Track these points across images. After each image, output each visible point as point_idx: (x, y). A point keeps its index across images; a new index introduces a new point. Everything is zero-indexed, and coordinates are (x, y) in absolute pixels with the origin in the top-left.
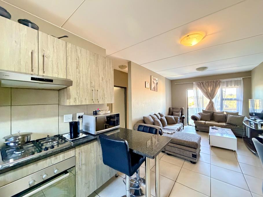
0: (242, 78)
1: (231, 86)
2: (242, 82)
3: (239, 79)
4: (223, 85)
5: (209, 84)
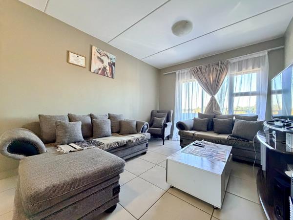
3: (261, 54)
4: (233, 70)
5: (210, 70)
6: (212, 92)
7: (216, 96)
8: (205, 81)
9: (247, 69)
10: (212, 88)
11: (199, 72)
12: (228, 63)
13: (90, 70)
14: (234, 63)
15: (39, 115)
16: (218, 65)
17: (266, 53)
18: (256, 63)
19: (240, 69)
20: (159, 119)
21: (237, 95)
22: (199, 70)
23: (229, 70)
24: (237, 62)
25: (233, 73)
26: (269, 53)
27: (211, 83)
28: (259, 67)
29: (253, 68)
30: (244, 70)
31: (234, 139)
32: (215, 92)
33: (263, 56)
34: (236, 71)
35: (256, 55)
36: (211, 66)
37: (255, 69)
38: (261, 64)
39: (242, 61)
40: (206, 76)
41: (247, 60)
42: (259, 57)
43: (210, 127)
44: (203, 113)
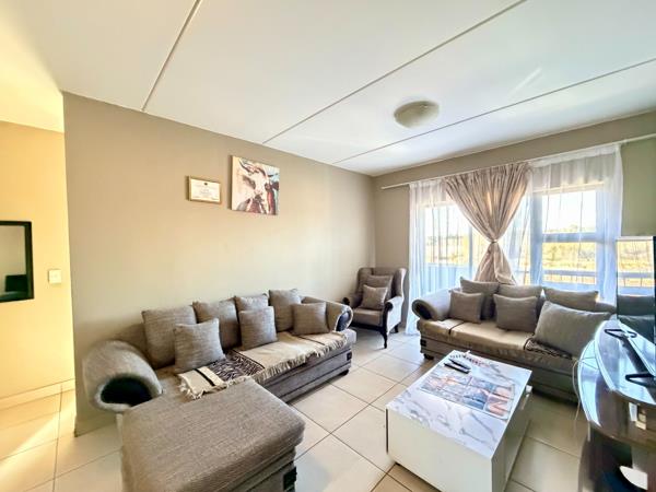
3: (604, 150)
4: (539, 183)
5: (485, 182)
6: (493, 234)
7: (503, 242)
8: (475, 208)
9: (571, 181)
10: (493, 224)
11: (462, 188)
12: (526, 169)
13: (230, 207)
14: (541, 168)
15: (143, 312)
16: (504, 171)
17: (617, 149)
18: (594, 168)
19: (556, 183)
20: (374, 289)
21: (549, 239)
22: (461, 182)
23: (530, 184)
24: (548, 166)
25: (538, 190)
26: (623, 147)
27: (488, 213)
28: (600, 180)
29: (586, 181)
30: (564, 184)
31: (537, 351)
32: (499, 234)
33: (608, 155)
34: (546, 186)
35: (592, 152)
36: (488, 175)
37: (591, 183)
38: (605, 172)
39: (559, 164)
40: (478, 195)
41: (572, 163)
42: (600, 156)
43: (487, 312)
44: (473, 280)
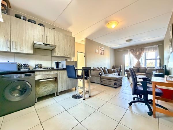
0: (158, 46)
1: (151, 51)
2: (158, 48)
3: (156, 46)
6: (138, 59)
8: (135, 55)
13: (99, 54)
14: (146, 48)
20: (117, 69)
22: (133, 50)
25: (146, 52)
28: (155, 50)
31: (147, 74)
36: (138, 49)
39: (149, 48)
40: (136, 52)
43: (138, 71)
